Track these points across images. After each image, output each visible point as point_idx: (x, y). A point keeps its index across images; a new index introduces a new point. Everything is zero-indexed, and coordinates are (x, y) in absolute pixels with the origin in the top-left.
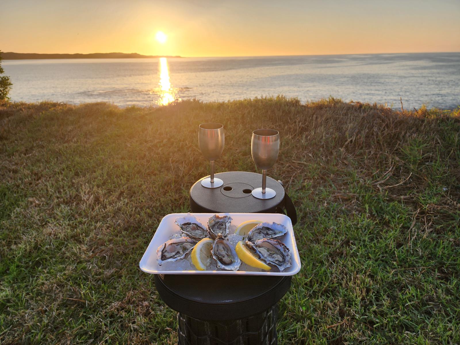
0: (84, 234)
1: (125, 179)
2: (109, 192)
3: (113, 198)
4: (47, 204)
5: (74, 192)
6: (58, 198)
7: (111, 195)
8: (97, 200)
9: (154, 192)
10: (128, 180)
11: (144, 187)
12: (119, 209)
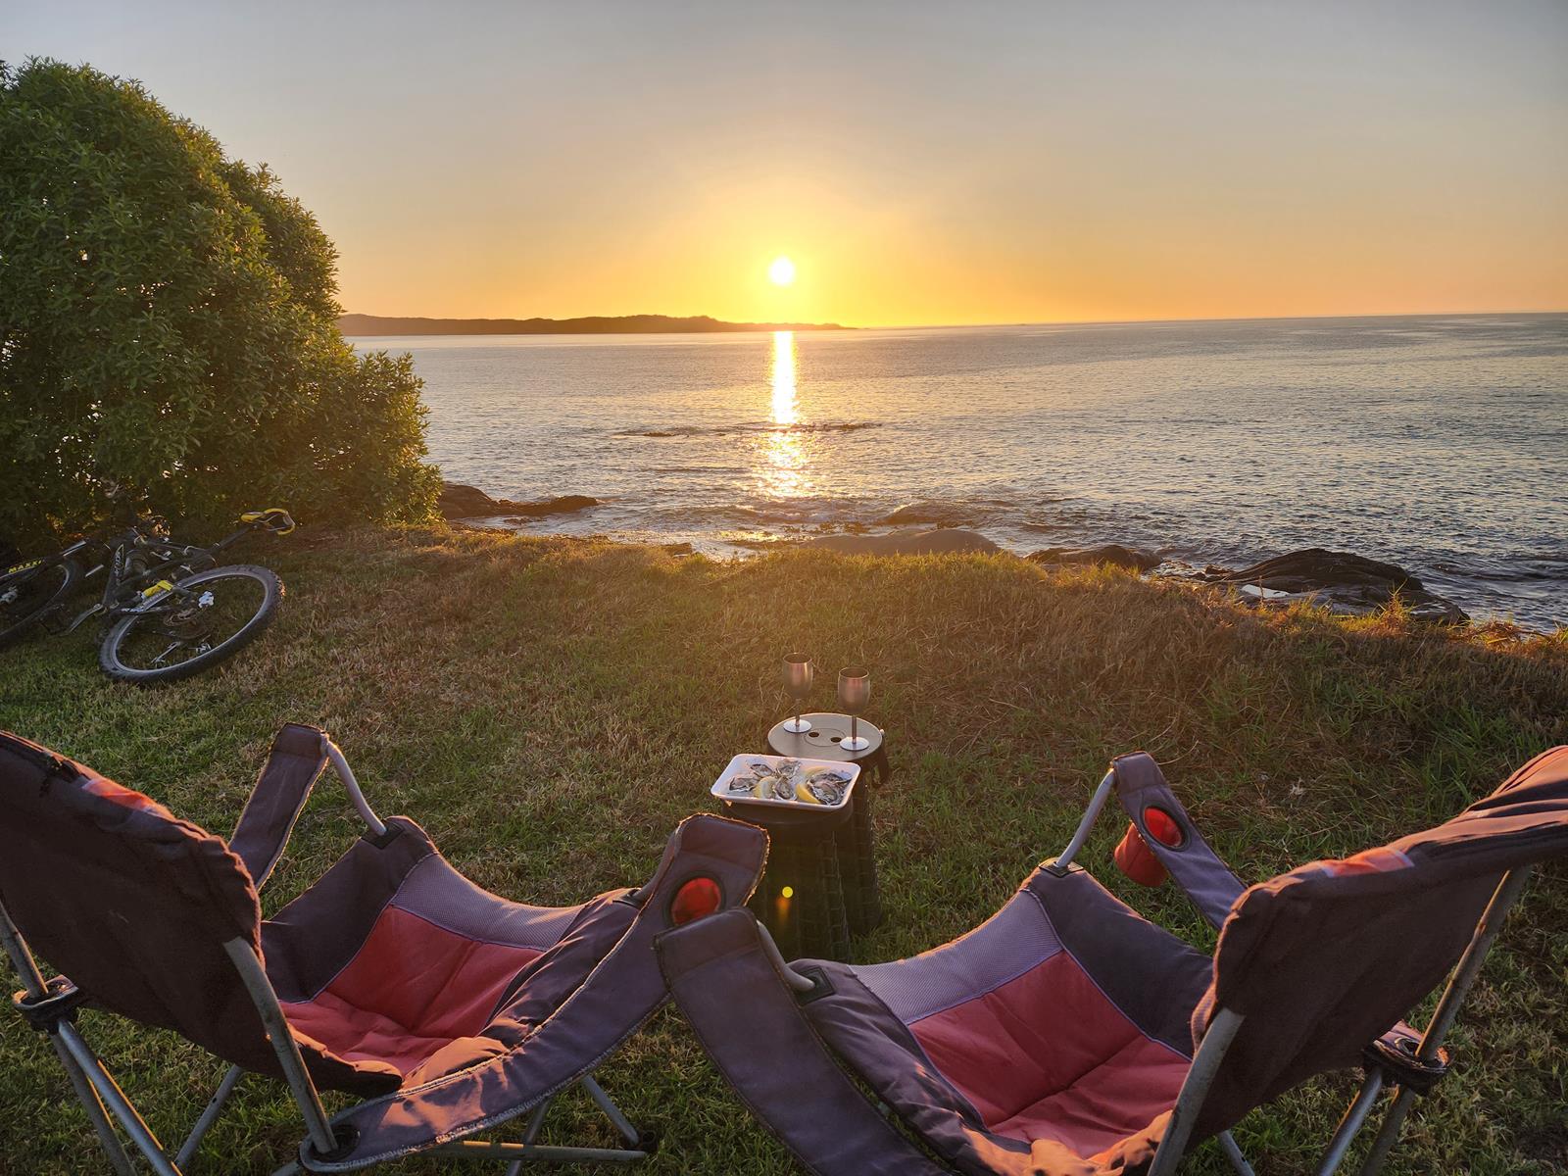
0: (616, 795)
1: (679, 710)
2: (652, 732)
3: (660, 741)
4: (555, 744)
5: (594, 728)
6: (571, 735)
7: (656, 736)
8: (633, 742)
9: (726, 737)
10: (684, 713)
11: (710, 726)
12: (669, 762)
